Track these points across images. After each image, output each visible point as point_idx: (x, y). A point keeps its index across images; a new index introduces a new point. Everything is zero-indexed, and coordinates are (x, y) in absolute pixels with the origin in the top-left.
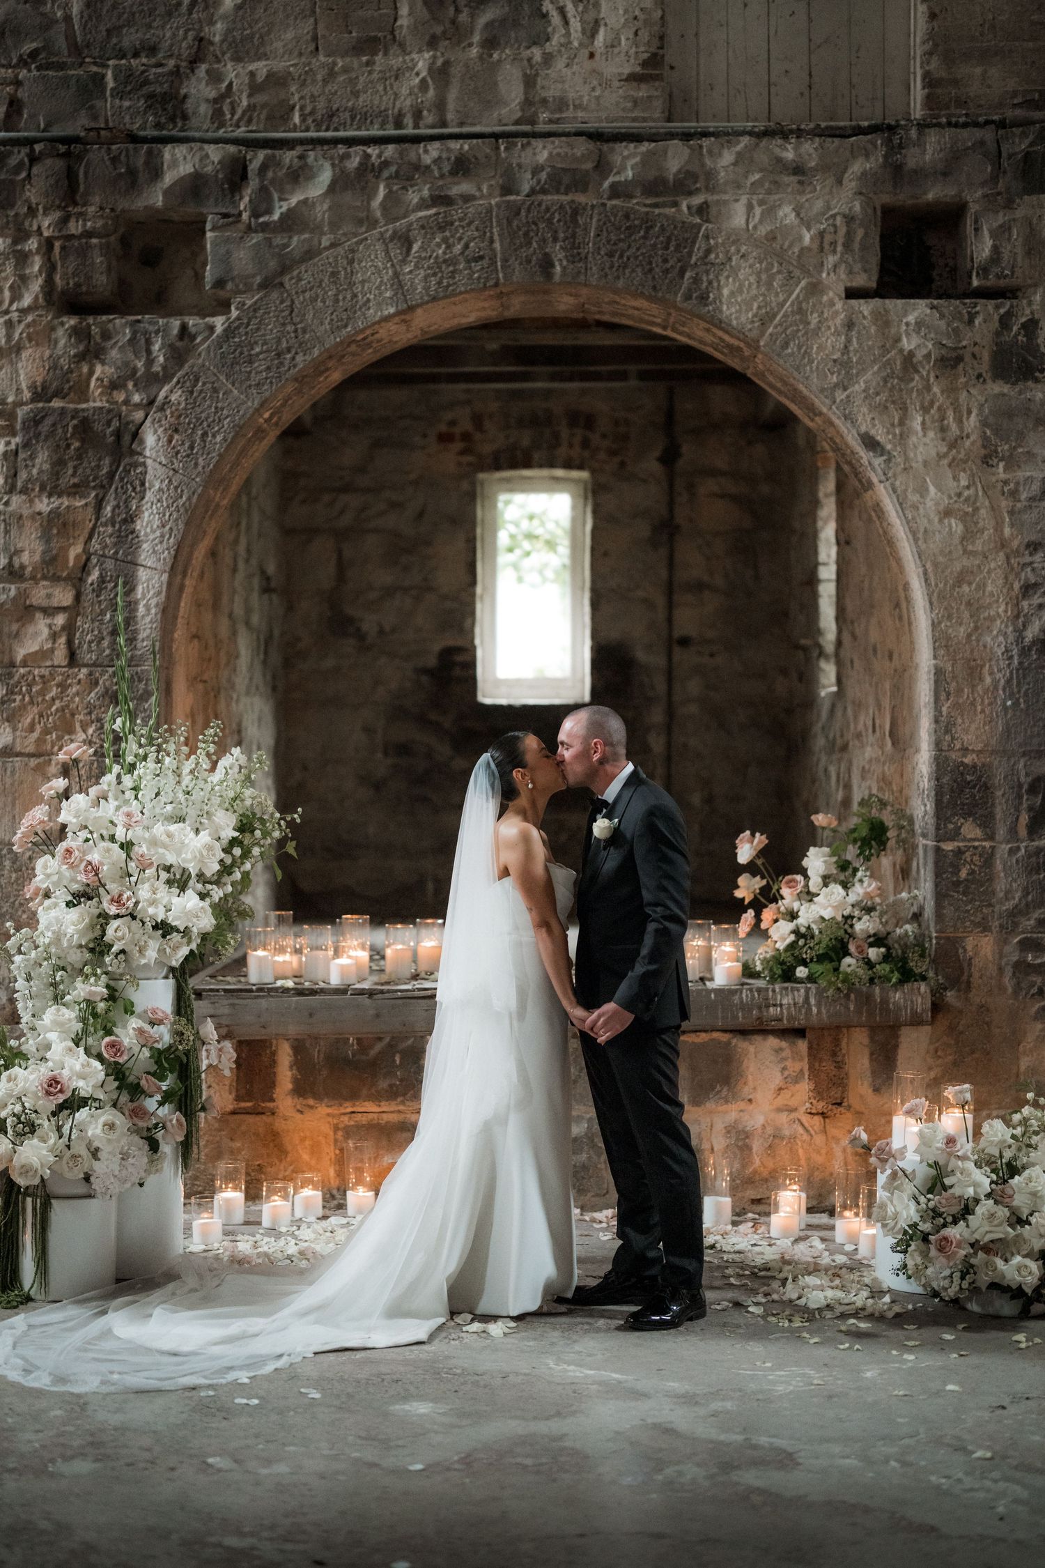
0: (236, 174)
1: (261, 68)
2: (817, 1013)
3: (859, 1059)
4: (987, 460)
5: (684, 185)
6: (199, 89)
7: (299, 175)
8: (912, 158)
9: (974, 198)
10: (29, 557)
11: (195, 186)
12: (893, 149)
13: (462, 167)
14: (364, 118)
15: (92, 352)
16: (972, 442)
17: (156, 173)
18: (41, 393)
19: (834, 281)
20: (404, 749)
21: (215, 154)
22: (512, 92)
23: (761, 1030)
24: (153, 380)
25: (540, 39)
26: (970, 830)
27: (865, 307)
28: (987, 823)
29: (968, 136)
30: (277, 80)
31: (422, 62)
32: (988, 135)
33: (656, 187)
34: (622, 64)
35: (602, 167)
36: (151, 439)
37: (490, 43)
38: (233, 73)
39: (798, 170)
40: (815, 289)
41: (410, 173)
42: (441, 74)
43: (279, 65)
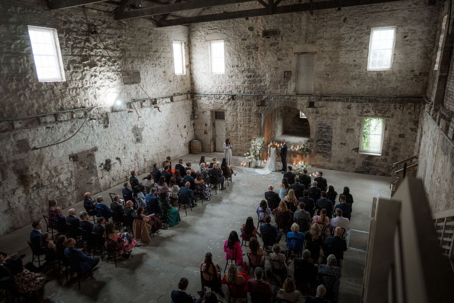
0: (268, 98)
1: (270, 90)
2: (302, 153)
3: (304, 157)
4: (315, 119)
5: (295, 100)
6: (266, 92)
7: (271, 98)
8: (311, 99)
9: (315, 101)
10: (255, 121)
11: (265, 99)
12: (310, 98)
13: (281, 98)
14: (276, 94)
15: (259, 109)
16: (314, 118)
17: (263, 98)
18: (256, 111)
19: (305, 107)
20: (294, 121)
21: (266, 97)
22: (286, 92)
23: (298, 154)
24: (262, 111)
25: (287, 89)
26: (312, 143)
27: (307, 108)
28: (313, 142)
29: (315, 97)
30: (271, 91)
31: (280, 90)
32: (316, 97)
33: (294, 100)
34: (293, 90)
35: (290, 98)
36: (262, 115)
37: (284, 89)
38: (268, 91)
39: (303, 99)
40: (304, 107)
41: (278, 98)
42: (281, 91)
43: (271, 90)
